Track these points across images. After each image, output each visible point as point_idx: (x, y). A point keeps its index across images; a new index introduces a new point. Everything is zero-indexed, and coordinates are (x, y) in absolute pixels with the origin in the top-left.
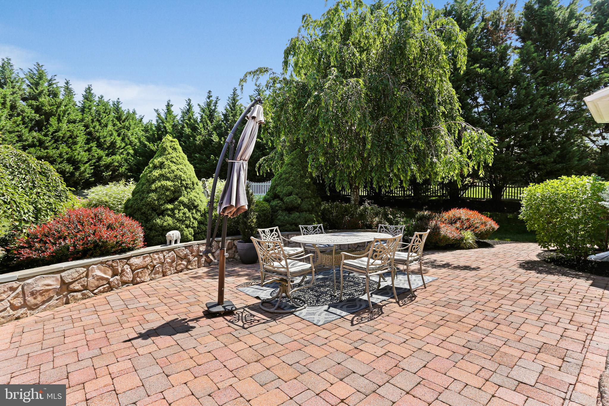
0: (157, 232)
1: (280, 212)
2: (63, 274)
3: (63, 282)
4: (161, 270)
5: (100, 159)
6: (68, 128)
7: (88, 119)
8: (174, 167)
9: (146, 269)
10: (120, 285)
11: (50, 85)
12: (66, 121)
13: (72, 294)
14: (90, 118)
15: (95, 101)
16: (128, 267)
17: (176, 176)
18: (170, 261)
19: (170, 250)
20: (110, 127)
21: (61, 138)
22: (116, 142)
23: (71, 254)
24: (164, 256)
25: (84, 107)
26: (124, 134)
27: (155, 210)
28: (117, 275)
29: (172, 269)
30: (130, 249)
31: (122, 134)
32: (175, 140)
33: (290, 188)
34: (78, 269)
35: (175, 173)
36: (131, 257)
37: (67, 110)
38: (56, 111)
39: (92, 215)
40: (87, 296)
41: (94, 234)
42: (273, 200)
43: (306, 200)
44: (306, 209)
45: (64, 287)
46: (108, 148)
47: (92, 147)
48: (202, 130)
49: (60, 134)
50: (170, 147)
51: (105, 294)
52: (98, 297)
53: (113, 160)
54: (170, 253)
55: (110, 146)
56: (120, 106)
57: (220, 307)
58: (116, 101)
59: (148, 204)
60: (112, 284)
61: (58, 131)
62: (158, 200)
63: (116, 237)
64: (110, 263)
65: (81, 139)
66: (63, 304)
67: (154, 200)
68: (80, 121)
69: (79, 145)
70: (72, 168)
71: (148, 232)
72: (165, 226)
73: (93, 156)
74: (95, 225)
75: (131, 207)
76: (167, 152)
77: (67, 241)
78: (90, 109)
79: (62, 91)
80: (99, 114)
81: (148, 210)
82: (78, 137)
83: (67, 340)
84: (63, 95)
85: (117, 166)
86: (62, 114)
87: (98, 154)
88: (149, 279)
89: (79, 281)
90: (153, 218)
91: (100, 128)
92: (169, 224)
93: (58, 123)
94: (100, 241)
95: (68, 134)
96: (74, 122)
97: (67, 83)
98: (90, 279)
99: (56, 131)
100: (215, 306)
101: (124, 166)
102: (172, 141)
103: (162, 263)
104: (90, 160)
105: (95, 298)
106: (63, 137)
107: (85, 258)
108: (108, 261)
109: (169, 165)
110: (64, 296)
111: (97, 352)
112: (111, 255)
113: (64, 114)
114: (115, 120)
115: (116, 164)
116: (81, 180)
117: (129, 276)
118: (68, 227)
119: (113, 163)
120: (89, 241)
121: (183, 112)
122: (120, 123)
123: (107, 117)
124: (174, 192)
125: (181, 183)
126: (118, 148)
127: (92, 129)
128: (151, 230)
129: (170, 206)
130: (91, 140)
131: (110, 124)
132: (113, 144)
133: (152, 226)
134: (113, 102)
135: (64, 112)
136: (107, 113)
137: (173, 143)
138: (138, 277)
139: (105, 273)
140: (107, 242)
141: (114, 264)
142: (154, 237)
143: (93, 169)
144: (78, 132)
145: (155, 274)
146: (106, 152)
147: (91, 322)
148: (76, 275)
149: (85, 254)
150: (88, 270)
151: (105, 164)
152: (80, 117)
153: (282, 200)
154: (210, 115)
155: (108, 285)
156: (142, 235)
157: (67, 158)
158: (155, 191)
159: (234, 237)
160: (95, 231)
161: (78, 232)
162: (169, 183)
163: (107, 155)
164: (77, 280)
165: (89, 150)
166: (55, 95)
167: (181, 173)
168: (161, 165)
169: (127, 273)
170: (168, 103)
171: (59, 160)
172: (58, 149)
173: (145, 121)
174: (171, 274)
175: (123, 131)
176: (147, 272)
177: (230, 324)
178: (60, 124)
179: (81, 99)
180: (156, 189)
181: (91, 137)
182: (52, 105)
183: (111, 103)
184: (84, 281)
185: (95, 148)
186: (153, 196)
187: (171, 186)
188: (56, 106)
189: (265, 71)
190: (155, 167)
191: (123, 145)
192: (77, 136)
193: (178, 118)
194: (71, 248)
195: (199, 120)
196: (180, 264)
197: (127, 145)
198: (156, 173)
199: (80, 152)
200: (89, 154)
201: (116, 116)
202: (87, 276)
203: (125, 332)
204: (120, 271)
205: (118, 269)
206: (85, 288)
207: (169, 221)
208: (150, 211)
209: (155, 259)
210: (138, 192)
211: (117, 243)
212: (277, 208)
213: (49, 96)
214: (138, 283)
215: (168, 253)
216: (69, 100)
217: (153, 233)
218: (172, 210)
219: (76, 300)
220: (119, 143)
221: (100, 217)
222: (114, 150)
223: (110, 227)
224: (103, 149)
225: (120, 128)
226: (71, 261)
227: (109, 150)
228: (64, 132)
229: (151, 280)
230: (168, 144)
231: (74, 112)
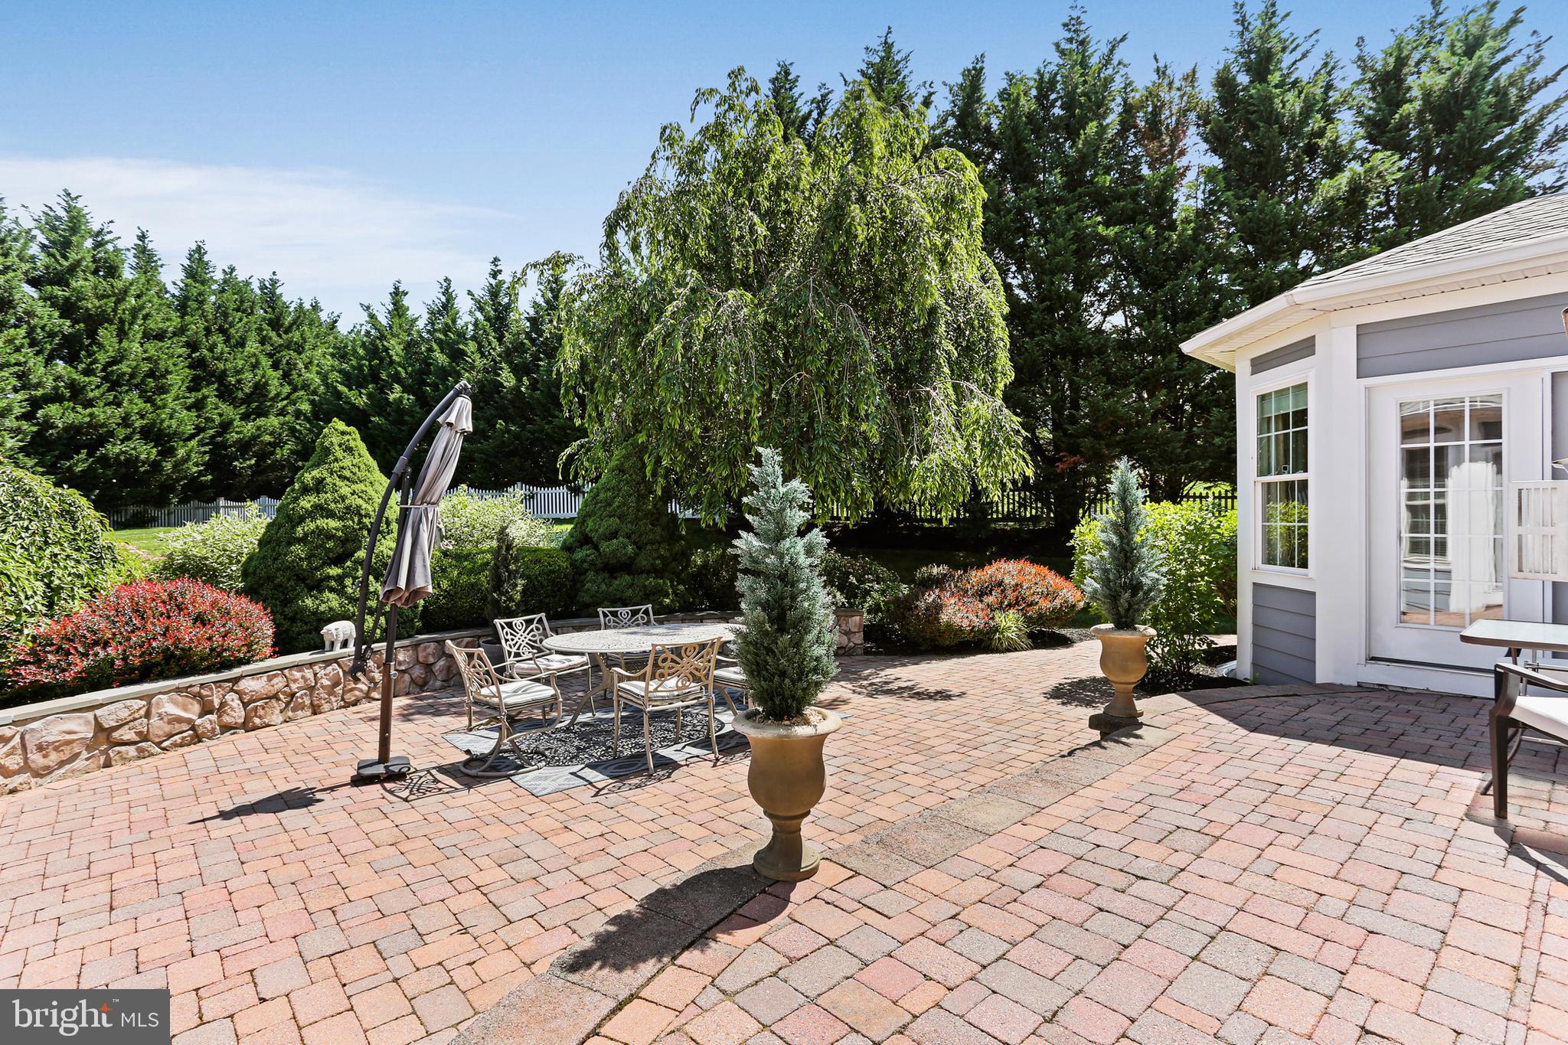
0: (306, 624)
1: (591, 574)
2: (99, 712)
3: (99, 727)
4: (308, 702)
5: (226, 426)
6: (145, 352)
7: (196, 326)
8: (345, 490)
9: (273, 701)
10: (218, 730)
11: (99, 245)
12: (139, 336)
13: (117, 748)
14: (202, 324)
15: (215, 281)
16: (236, 696)
17: (348, 508)
18: (329, 683)
19: (327, 663)
20: (252, 346)
21: (127, 377)
22: (266, 384)
23: (117, 674)
24: (315, 674)
25: (186, 298)
26: (288, 363)
27: (304, 580)
28: (211, 712)
29: (333, 699)
30: (241, 662)
31: (284, 361)
32: (352, 429)
33: (614, 521)
34: (128, 703)
35: (347, 502)
36: (241, 677)
37: (142, 308)
38: (115, 310)
39: (165, 596)
40: (147, 754)
41: (164, 635)
42: (581, 547)
43: (649, 547)
44: (648, 567)
45: (102, 736)
46: (247, 400)
47: (205, 397)
48: (477, 356)
49: (124, 368)
50: (340, 446)
51: (185, 749)
52: (169, 754)
53: (259, 428)
54: (330, 668)
55: (252, 393)
56: (278, 292)
57: (382, 766)
58: (267, 278)
59: (289, 568)
60: (200, 731)
61: (120, 362)
62: (309, 558)
63: (210, 639)
64: (196, 689)
65: (178, 378)
66: (99, 768)
67: (301, 559)
68: (175, 334)
69: (173, 394)
70: (154, 451)
71: (286, 624)
72: (323, 613)
73: (208, 420)
74: (169, 617)
75: (254, 573)
76: (332, 458)
77: (109, 650)
78: (202, 303)
79: (131, 259)
80: (225, 315)
81: (289, 580)
82: (171, 373)
83: (96, 822)
84: (132, 267)
85: (270, 443)
86: (127, 317)
87: (221, 415)
88: (281, 719)
89: (132, 724)
90: (297, 597)
91: (227, 349)
92: (331, 609)
93: (120, 342)
94: (177, 647)
95: (145, 367)
96: (160, 336)
97: (142, 237)
98: (154, 720)
99: (115, 361)
100: (371, 765)
101: (285, 443)
102: (343, 433)
103: (312, 689)
104: (199, 430)
105: (163, 756)
106: (132, 376)
107: (146, 682)
108: (191, 686)
109: (334, 484)
110: (102, 752)
111: (143, 836)
112: (199, 674)
113: (134, 317)
114: (265, 326)
115: (267, 438)
116: (178, 480)
117: (236, 713)
118: (114, 622)
119: (259, 436)
120: (154, 648)
121: (432, 313)
122: (280, 336)
123: (245, 320)
124: (344, 541)
125: (360, 522)
126: (272, 399)
127: (205, 352)
128: (293, 620)
129: (334, 571)
130: (203, 379)
131: (253, 336)
132: (260, 389)
133: (297, 614)
134: (262, 282)
135: (134, 312)
136: (244, 311)
137: (347, 437)
138: (256, 716)
139: (186, 710)
140: (190, 648)
141: (204, 692)
142: (299, 634)
143: (209, 452)
144: (170, 362)
145: (294, 710)
146: (243, 409)
147: (146, 794)
148: (124, 714)
149: (145, 673)
150: (149, 703)
151: (239, 441)
152: (176, 321)
153: (596, 547)
154: (498, 318)
155: (191, 732)
156: (270, 632)
157: (142, 427)
158: (303, 540)
159: (478, 632)
160: (167, 629)
161: (133, 632)
162: (333, 524)
163: (245, 417)
164: (127, 723)
165: (198, 406)
166: (112, 271)
167: (360, 502)
168: (319, 486)
169: (232, 709)
170: (397, 288)
171: (122, 432)
172: (119, 405)
173: (343, 328)
174: (332, 710)
175: (287, 355)
176: (278, 706)
177: (387, 795)
178: (125, 344)
179: (179, 275)
180: (306, 535)
181: (202, 373)
182: (103, 297)
183: (255, 286)
184: (141, 725)
185: (214, 400)
186: (298, 550)
187: (337, 529)
188: (113, 299)
189: (567, 262)
190: (306, 490)
191: (287, 389)
192: (168, 372)
193: (421, 324)
194: (117, 662)
195: (470, 333)
196: (352, 690)
197: (295, 389)
198: (306, 503)
199: (175, 411)
200: (198, 417)
201: (268, 316)
202: (148, 715)
203: (200, 808)
204: (216, 704)
205: (212, 702)
206: (144, 737)
207: (333, 601)
208: (292, 583)
209: (295, 681)
210: (269, 542)
211: (212, 650)
212: (585, 565)
213: (95, 272)
214: (255, 728)
215: (325, 668)
216: (148, 281)
217: (296, 628)
218: (340, 579)
219: (125, 760)
220: (275, 385)
221: (180, 599)
222: (261, 403)
223: (200, 620)
224: (234, 403)
225: (278, 349)
226: (118, 686)
227: (249, 404)
228: (134, 363)
229: (286, 722)
230: (335, 440)
231: (159, 310)
